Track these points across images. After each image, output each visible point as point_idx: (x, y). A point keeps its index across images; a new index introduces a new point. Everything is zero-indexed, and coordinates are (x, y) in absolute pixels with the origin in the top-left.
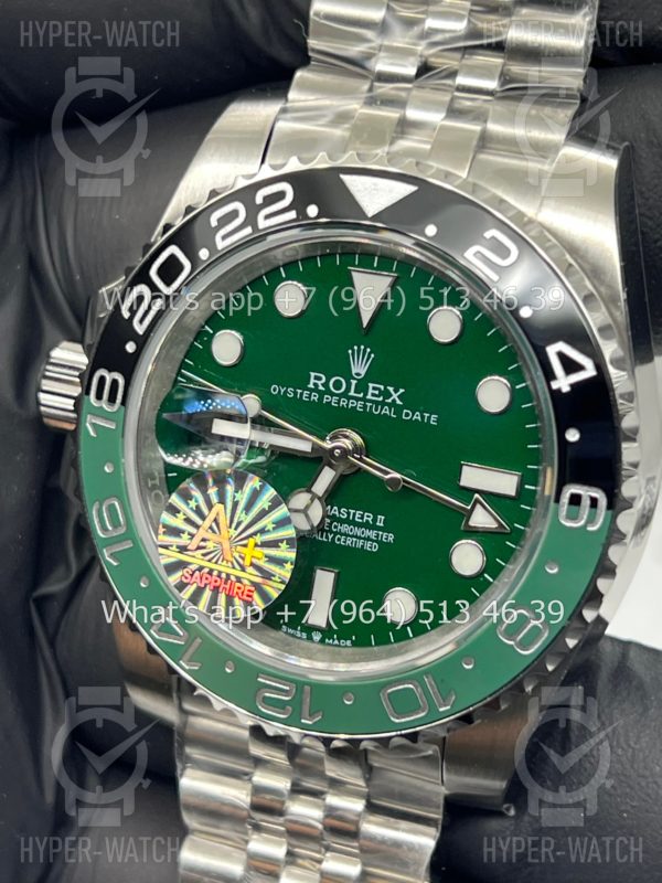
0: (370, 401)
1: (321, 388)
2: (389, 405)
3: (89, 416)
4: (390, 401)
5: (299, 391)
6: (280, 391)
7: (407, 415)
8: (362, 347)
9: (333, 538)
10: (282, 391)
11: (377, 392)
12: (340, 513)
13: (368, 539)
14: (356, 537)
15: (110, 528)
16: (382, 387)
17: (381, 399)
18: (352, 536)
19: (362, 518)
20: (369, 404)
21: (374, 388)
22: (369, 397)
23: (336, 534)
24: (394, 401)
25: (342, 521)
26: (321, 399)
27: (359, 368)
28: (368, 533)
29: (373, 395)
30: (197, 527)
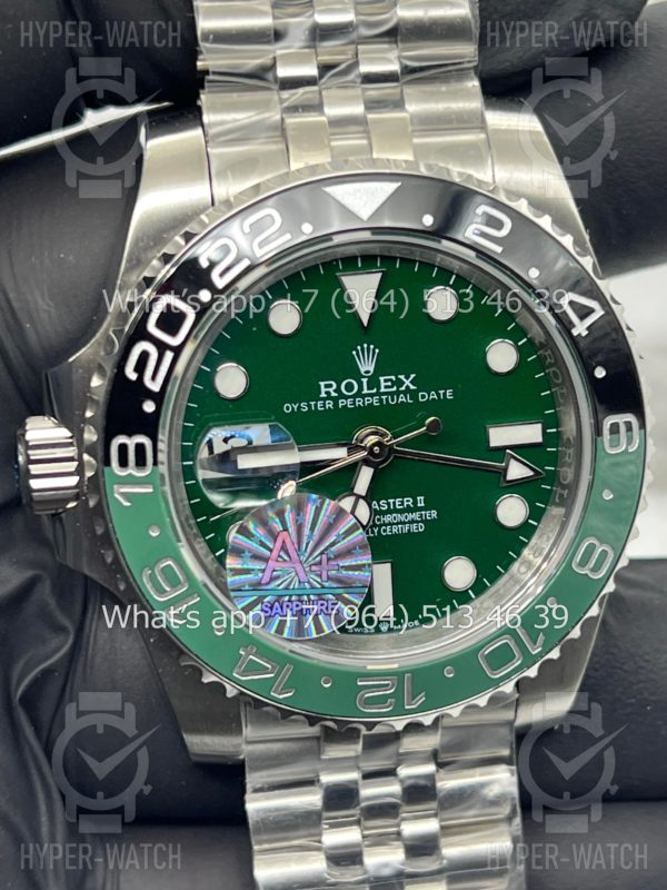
0: (385, 394)
1: (334, 394)
2: (405, 393)
3: (115, 486)
4: (403, 388)
5: (313, 403)
6: (293, 408)
7: (423, 397)
8: (365, 346)
9: (379, 531)
10: (295, 407)
11: (389, 384)
12: (379, 506)
13: (413, 521)
14: (401, 523)
15: (168, 589)
16: (393, 378)
17: (395, 389)
18: (397, 524)
19: (402, 504)
20: (384, 397)
21: (386, 381)
22: (383, 390)
23: (380, 526)
24: (407, 387)
25: (383, 513)
26: (336, 404)
27: (367, 366)
28: (411, 516)
29: (386, 387)
30: (266, 560)
